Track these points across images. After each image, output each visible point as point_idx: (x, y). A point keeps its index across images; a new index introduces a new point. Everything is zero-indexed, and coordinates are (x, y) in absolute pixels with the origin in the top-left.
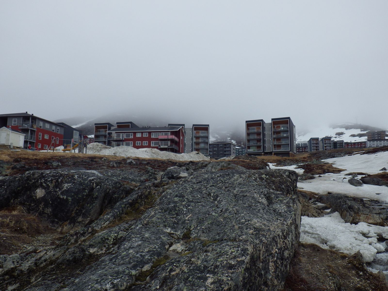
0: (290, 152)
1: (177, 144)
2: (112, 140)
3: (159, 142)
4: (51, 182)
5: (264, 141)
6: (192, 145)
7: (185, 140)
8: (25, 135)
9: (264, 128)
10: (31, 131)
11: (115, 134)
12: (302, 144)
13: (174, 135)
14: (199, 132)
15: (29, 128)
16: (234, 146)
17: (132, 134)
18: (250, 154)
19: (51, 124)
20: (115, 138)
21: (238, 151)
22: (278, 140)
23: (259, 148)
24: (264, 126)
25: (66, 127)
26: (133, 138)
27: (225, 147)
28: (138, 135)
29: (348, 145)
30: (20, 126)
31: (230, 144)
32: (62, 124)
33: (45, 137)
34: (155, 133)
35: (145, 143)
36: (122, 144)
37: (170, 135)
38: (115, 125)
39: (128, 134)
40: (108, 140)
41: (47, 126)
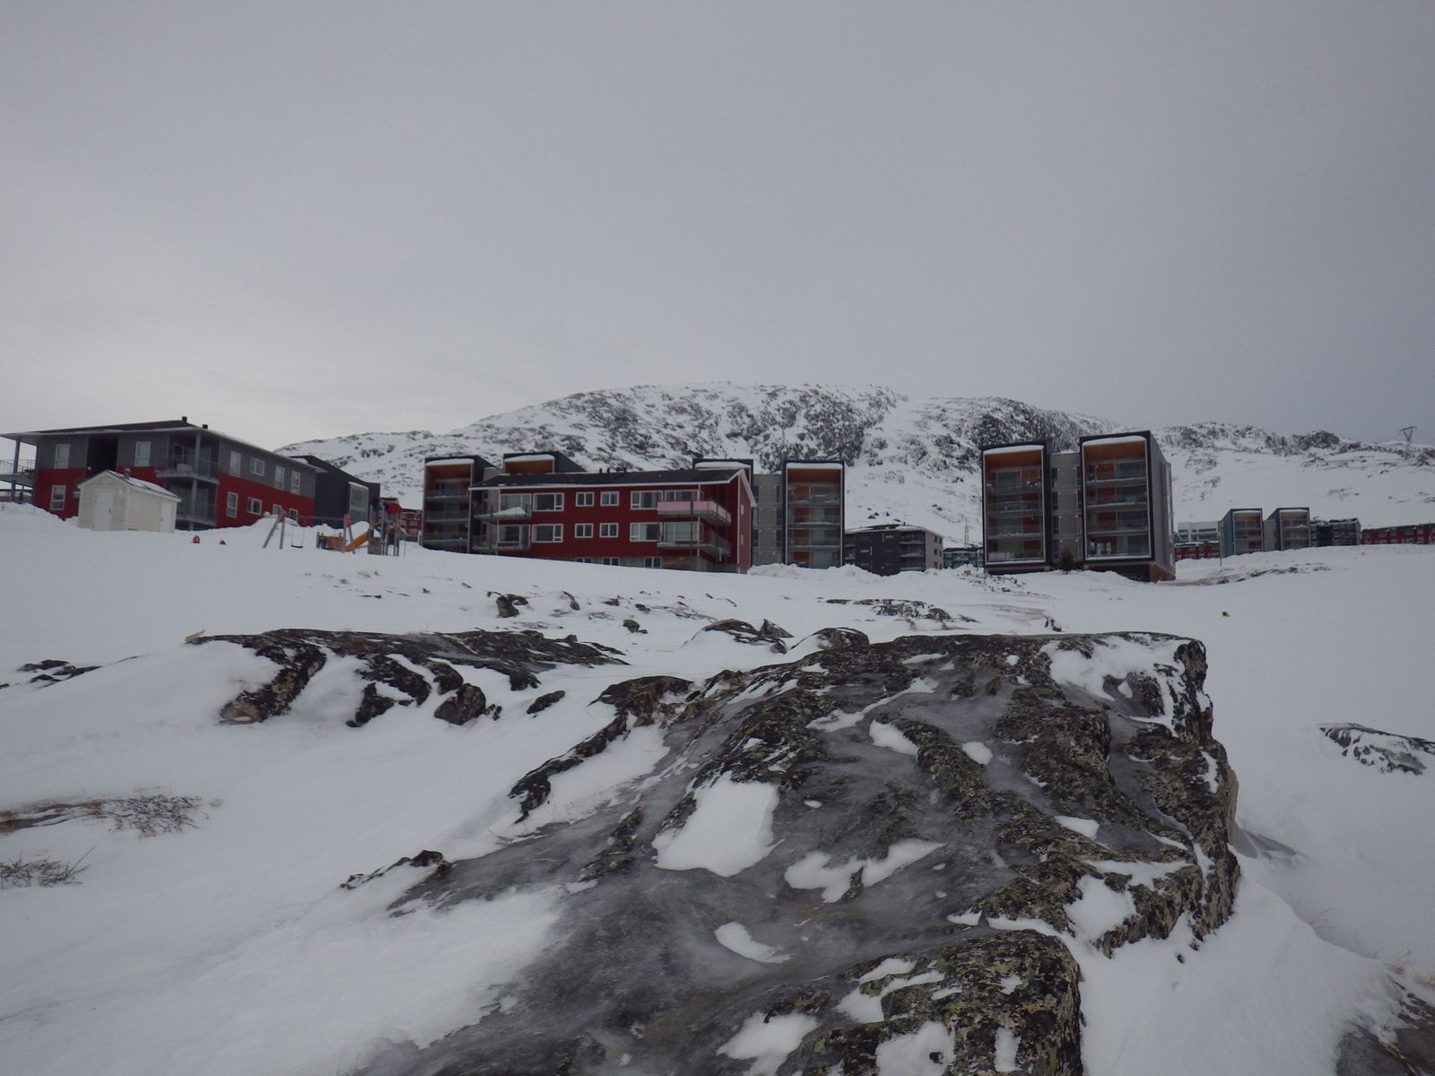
0: (1152, 564)
2: (488, 521)
3: (658, 526)
5: (1052, 523)
6: (781, 535)
7: (755, 516)
8: (179, 500)
9: (1051, 474)
10: (202, 485)
11: (500, 495)
12: (1194, 531)
13: (716, 502)
14: (808, 488)
15: (196, 476)
16: (938, 539)
17: (559, 497)
18: (996, 571)
19: (271, 459)
20: (500, 513)
21: (952, 558)
22: (1107, 518)
23: (1030, 547)
24: (1053, 465)
25: (324, 471)
26: (563, 510)
27: (902, 543)
28: (581, 502)
29: (1375, 537)
30: (162, 469)
31: (920, 534)
32: (311, 459)
33: (250, 507)
34: (645, 494)
35: (608, 530)
36: (526, 531)
37: (701, 500)
38: (499, 463)
39: (546, 494)
40: (472, 517)
41: (258, 467)
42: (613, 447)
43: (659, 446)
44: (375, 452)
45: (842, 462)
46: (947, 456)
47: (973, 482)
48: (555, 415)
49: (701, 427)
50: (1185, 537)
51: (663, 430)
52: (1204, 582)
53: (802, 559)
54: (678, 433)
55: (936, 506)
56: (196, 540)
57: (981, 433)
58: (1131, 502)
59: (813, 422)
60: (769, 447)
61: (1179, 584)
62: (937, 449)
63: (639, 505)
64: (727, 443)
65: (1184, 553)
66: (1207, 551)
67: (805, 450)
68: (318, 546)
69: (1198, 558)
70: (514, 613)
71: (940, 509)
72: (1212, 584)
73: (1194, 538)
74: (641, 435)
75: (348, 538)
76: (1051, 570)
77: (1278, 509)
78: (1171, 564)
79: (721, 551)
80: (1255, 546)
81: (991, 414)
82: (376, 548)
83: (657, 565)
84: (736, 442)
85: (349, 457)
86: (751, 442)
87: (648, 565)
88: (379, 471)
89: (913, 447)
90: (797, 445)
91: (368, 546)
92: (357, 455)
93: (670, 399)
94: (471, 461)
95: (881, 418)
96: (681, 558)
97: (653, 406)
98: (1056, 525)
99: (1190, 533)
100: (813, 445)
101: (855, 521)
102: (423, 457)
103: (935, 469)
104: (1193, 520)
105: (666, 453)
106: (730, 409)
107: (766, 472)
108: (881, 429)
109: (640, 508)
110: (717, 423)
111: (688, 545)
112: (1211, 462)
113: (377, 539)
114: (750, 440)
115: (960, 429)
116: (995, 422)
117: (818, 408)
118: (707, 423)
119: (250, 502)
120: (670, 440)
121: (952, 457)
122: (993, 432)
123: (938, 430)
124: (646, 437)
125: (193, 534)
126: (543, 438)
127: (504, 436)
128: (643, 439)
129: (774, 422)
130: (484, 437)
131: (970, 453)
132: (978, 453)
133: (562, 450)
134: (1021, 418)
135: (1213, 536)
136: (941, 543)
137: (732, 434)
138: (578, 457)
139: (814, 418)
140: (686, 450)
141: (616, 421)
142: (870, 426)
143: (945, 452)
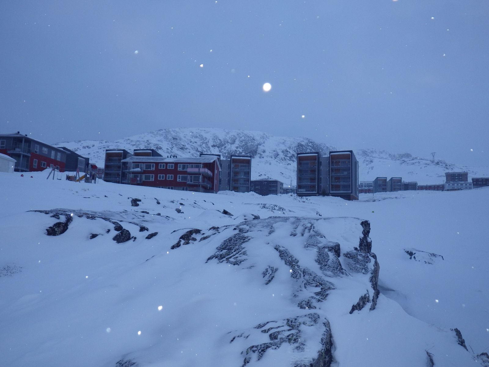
0: (351, 194)
1: (211, 179)
2: (128, 173)
3: (188, 176)
5: (319, 180)
6: (229, 181)
7: (221, 174)
8: (16, 161)
9: (320, 164)
10: (24, 156)
11: (132, 164)
12: (365, 184)
13: (207, 168)
14: (238, 165)
15: (21, 153)
16: (282, 184)
17: (153, 166)
18: (301, 195)
19: (50, 148)
20: (132, 170)
21: (286, 191)
22: (338, 178)
23: (312, 188)
24: (320, 161)
25: (69, 153)
26: (154, 170)
27: (270, 185)
28: (161, 167)
29: (422, 188)
30: (9, 150)
31: (276, 182)
32: (64, 148)
33: (42, 164)
34: (183, 165)
35: (170, 177)
36: (141, 176)
37: (202, 168)
38: (132, 152)
39: (148, 164)
40: (122, 170)
41: (45, 151)
42: (172, 148)
43: (188, 149)
44: (88, 147)
45: (250, 157)
46: (285, 156)
47: (294, 165)
48: (152, 136)
49: (203, 143)
50: (362, 186)
51: (190, 143)
52: (368, 201)
53: (236, 189)
54: (195, 145)
55: (281, 173)
56: (22, 176)
57: (297, 149)
58: (345, 173)
59: (241, 143)
60: (226, 151)
61: (360, 201)
62: (282, 154)
63: (181, 169)
64: (212, 149)
65: (362, 191)
66: (369, 191)
67: (238, 152)
68: (66, 179)
69: (366, 193)
70: (137, 205)
71: (282, 174)
72: (370, 202)
73: (365, 186)
74: (182, 145)
75: (78, 177)
76: (319, 196)
77: (392, 178)
78: (358, 195)
79: (209, 186)
80: (384, 190)
81: (301, 143)
82: (87, 180)
83: (186, 190)
84: (215, 148)
85: (78, 148)
86: (220, 149)
87: (183, 190)
88: (89, 154)
89: (274, 153)
90: (236, 150)
91: (85, 180)
92: (81, 148)
93: (193, 133)
94: (122, 152)
95: (264, 143)
96: (195, 188)
97: (186, 135)
98: (321, 180)
99: (364, 184)
100: (241, 151)
101: (254, 177)
102: (105, 149)
103: (281, 160)
104: (365, 181)
105: (190, 151)
106: (213, 137)
107: (225, 159)
108: (264, 146)
109: (181, 170)
110: (208, 142)
111: (197, 183)
112: (371, 161)
113: (88, 177)
114: (219, 148)
115: (290, 147)
116: (302, 145)
117: (243, 138)
118: (205, 142)
119: (42, 163)
120: (192, 147)
121: (287, 156)
122: (301, 148)
123: (283, 148)
124: (184, 146)
125: (20, 173)
126: (148, 144)
127: (134, 143)
128: (183, 146)
129: (228, 142)
130: (127, 143)
131: (293, 155)
132: (296, 155)
133: (154, 149)
134: (310, 144)
135: (371, 186)
136: (283, 185)
137: (214, 146)
138: (159, 152)
139: (241, 141)
140: (197, 150)
141: (173, 139)
142: (260, 145)
143: (285, 155)
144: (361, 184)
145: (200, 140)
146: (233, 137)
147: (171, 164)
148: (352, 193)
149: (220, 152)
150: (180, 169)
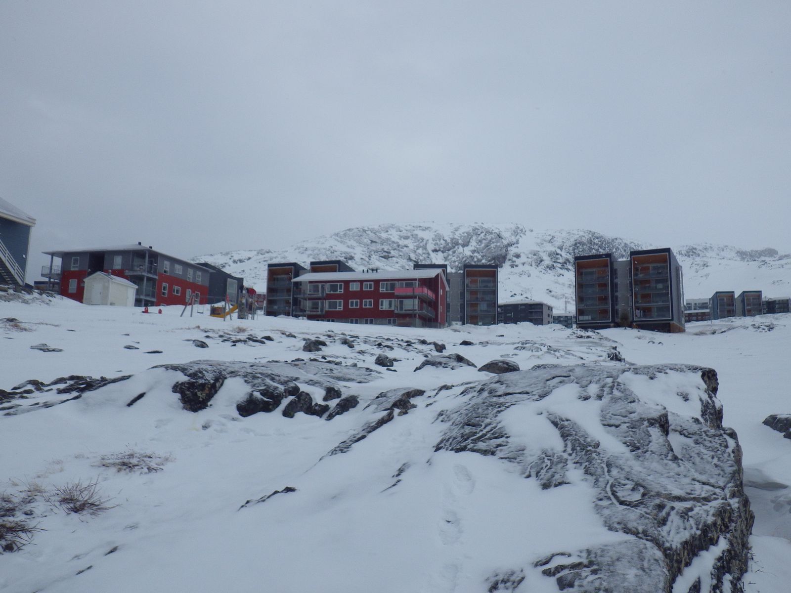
0: (672, 322)
1: (433, 305)
2: (302, 298)
3: (395, 301)
4: (201, 388)
5: (615, 300)
6: (462, 306)
8: (137, 288)
9: (614, 272)
10: (149, 279)
11: (309, 285)
12: (696, 304)
14: (477, 280)
16: (550, 308)
17: (341, 286)
18: (584, 327)
19: (186, 265)
21: (557, 319)
22: (646, 296)
23: (603, 313)
24: (615, 267)
25: (213, 271)
26: (343, 292)
27: (530, 310)
28: (353, 287)
30: (128, 270)
31: (540, 306)
32: (206, 265)
33: (174, 291)
34: (388, 284)
35: (368, 303)
36: (322, 304)
37: (419, 287)
38: (307, 266)
39: (334, 284)
40: (293, 296)
41: (179, 269)
42: (369, 257)
43: (394, 257)
44: (240, 261)
45: (496, 266)
46: (554, 262)
47: (570, 276)
48: (338, 240)
49: (418, 247)
50: (690, 308)
51: (397, 248)
52: (701, 333)
53: (474, 321)
54: (405, 250)
55: (548, 290)
56: (146, 312)
57: (574, 249)
58: (660, 286)
59: (480, 244)
60: (455, 258)
61: (688, 335)
62: (549, 258)
63: (385, 289)
64: (433, 255)
65: (690, 318)
66: (702, 317)
67: (475, 260)
69: (698, 321)
70: (318, 350)
71: (550, 291)
73: (695, 309)
74: (385, 251)
76: (615, 327)
77: (744, 292)
78: (683, 324)
79: (430, 315)
80: (731, 313)
81: (579, 239)
82: (242, 315)
83: (394, 324)
84: (437, 255)
85: (226, 263)
86: (446, 254)
87: (389, 324)
88: (244, 271)
89: (535, 257)
90: (471, 256)
91: (238, 312)
93: (400, 231)
94: (292, 266)
95: (517, 242)
96: (408, 319)
97: (391, 235)
98: (617, 300)
100: (479, 256)
101: (503, 298)
103: (548, 269)
104: (694, 298)
105: (398, 261)
106: (433, 237)
107: (453, 271)
108: (517, 247)
109: (385, 291)
110: (426, 244)
111: (411, 312)
112: (705, 265)
115: (562, 247)
116: (582, 243)
117: (483, 236)
118: (421, 244)
120: (401, 254)
121: (558, 263)
122: (580, 248)
123: (550, 248)
126: (331, 253)
127: (310, 252)
128: (386, 254)
129: (457, 244)
130: (299, 252)
131: (567, 260)
132: (572, 260)
133: (342, 259)
134: (596, 241)
135: (706, 308)
136: (552, 310)
137: (435, 251)
138: (350, 264)
139: (480, 241)
140: (410, 259)
141: (371, 243)
142: (511, 246)
143: (553, 260)
144: (687, 304)
145: (413, 243)
146: (466, 234)
147: (368, 283)
148: (672, 319)
149: (445, 261)
150: (382, 290)
